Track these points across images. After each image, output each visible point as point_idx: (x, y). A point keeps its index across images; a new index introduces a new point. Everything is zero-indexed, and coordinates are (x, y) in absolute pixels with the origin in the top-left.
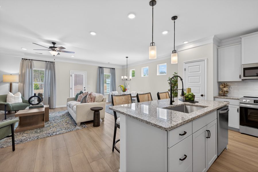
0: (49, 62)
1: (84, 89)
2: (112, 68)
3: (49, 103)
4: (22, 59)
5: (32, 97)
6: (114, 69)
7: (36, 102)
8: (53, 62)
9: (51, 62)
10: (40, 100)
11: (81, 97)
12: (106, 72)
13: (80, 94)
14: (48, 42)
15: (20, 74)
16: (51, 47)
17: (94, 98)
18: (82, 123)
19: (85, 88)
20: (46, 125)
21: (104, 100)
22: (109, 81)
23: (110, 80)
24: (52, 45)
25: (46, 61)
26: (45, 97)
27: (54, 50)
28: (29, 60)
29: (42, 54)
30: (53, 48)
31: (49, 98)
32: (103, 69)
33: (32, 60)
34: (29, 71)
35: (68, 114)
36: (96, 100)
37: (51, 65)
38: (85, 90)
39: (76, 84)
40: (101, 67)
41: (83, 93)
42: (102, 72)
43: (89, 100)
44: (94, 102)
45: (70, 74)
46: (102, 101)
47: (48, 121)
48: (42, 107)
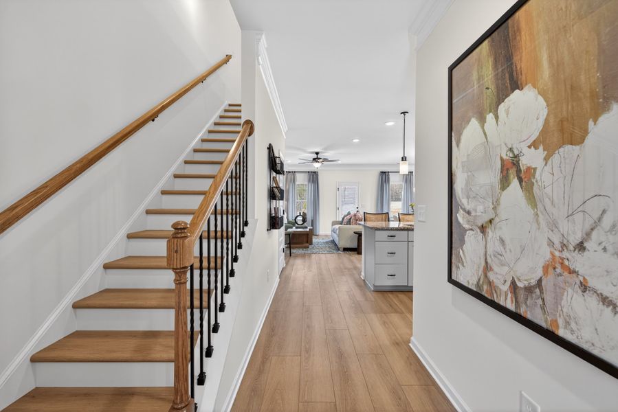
0: (312, 172)
3: (312, 225)
4: (287, 172)
5: (297, 216)
7: (300, 222)
8: (316, 172)
9: (314, 172)
10: (304, 220)
11: (347, 219)
13: (347, 215)
14: (312, 153)
16: (314, 159)
18: (346, 250)
20: (310, 247)
24: (315, 156)
25: (309, 172)
26: (309, 218)
27: (317, 162)
30: (315, 160)
31: (312, 221)
35: (333, 242)
37: (313, 176)
39: (345, 202)
43: (353, 222)
45: (338, 188)
47: (312, 244)
48: (307, 227)
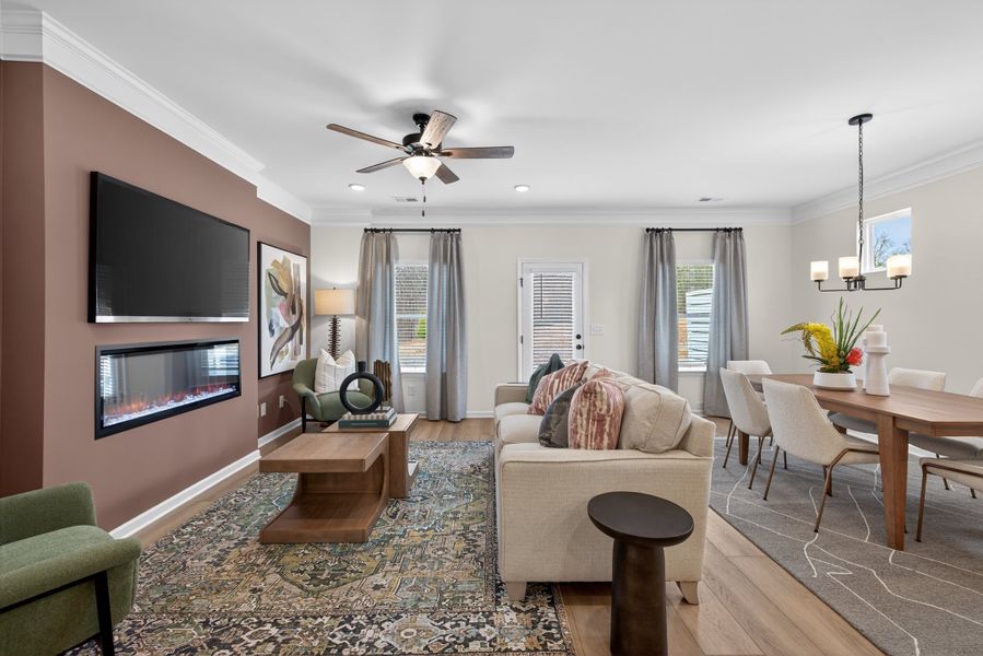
0: (441, 230)
1: (575, 343)
2: (725, 230)
3: (444, 398)
4: (366, 230)
5: (351, 379)
6: (734, 232)
8: (454, 230)
9: (449, 231)
11: (551, 393)
12: (690, 253)
13: (549, 370)
15: (359, 284)
17: (618, 419)
19: (579, 337)
21: (693, 443)
22: (700, 302)
23: (709, 299)
25: (433, 230)
28: (384, 230)
29: (414, 200)
31: (444, 377)
32: (671, 238)
33: (391, 230)
34: (384, 272)
36: (634, 430)
37: (449, 242)
38: (579, 347)
39: (541, 320)
40: (658, 231)
41: (560, 366)
42: (667, 256)
43: (582, 432)
44: (618, 447)
45: (519, 277)
46: (681, 446)
47: (404, 498)
48: (384, 425)
